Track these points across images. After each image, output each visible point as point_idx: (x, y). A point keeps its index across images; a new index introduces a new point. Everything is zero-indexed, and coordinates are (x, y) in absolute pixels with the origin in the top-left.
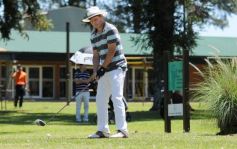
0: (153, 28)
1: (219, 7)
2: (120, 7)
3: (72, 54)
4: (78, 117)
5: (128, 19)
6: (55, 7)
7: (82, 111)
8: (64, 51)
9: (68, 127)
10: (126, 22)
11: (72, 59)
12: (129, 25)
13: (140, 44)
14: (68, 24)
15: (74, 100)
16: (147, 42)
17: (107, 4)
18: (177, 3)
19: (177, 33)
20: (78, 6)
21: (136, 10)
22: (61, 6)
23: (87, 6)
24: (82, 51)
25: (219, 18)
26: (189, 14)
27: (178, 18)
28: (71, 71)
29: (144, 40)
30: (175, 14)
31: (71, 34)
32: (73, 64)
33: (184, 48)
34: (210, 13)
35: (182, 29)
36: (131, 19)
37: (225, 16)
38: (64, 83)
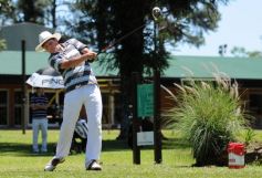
0: (120, 47)
1: (194, 23)
2: (82, 23)
3: (29, 76)
4: (35, 147)
5: (91, 36)
6: (9, 23)
7: (40, 141)
8: (19, 72)
9: (24, 158)
10: (89, 40)
11: (29, 82)
12: (93, 44)
13: (105, 64)
14: (23, 43)
15: (30, 128)
16: (113, 62)
17: (68, 20)
18: (147, 18)
19: (147, 52)
20: (34, 22)
21: (100, 26)
22: (16, 22)
23: (46, 22)
24: (40, 72)
25: (194, 35)
26: (161, 31)
27: (148, 35)
28: (27, 95)
29: (109, 60)
30: (145, 32)
31: (28, 54)
32: (30, 87)
33: (155, 68)
34: (184, 31)
35: (153, 48)
36: (95, 36)
37: (201, 33)
38: (20, 109)
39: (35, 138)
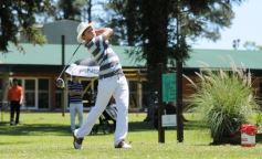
0: (147, 41)
1: (212, 21)
2: (114, 20)
3: (68, 67)
5: (122, 32)
6: (51, 20)
7: (77, 122)
8: (59, 63)
10: (120, 35)
11: (67, 71)
12: (123, 38)
13: (134, 56)
14: (63, 37)
15: (68, 111)
16: (141, 54)
17: (102, 17)
18: (170, 16)
19: (171, 45)
20: (73, 19)
21: (130, 23)
22: (57, 19)
23: (82, 19)
24: (78, 63)
25: (211, 31)
26: (183, 28)
27: (171, 31)
28: (66, 83)
29: (138, 53)
30: (169, 28)
31: (67, 47)
32: (69, 76)
33: (178, 60)
34: (203, 27)
35: (176, 42)
36: (125, 32)
37: (218, 30)
38: (60, 95)
39: (73, 120)
